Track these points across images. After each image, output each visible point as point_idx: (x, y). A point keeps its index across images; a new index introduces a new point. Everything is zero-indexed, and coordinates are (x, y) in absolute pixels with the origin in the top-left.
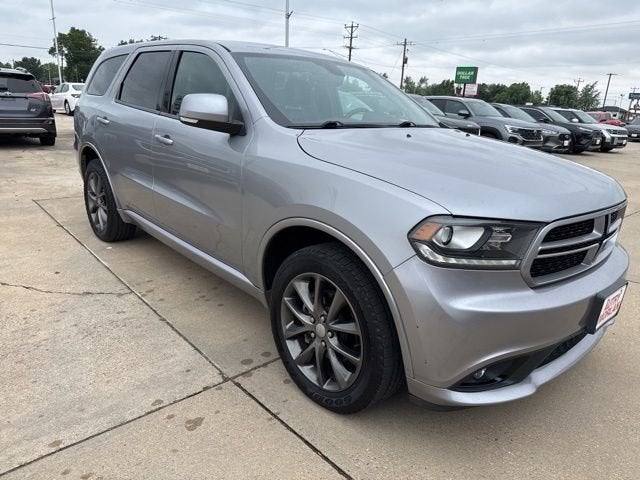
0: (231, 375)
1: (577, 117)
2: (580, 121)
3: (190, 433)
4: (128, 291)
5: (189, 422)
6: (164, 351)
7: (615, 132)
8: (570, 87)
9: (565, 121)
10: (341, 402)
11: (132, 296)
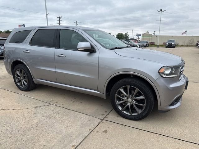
0: (102, 119)
1: (130, 42)
2: (131, 43)
3: (107, 134)
4: (49, 104)
5: (103, 132)
6: (78, 117)
7: (140, 45)
8: (121, 34)
9: (128, 43)
10: (140, 117)
11: (52, 105)
